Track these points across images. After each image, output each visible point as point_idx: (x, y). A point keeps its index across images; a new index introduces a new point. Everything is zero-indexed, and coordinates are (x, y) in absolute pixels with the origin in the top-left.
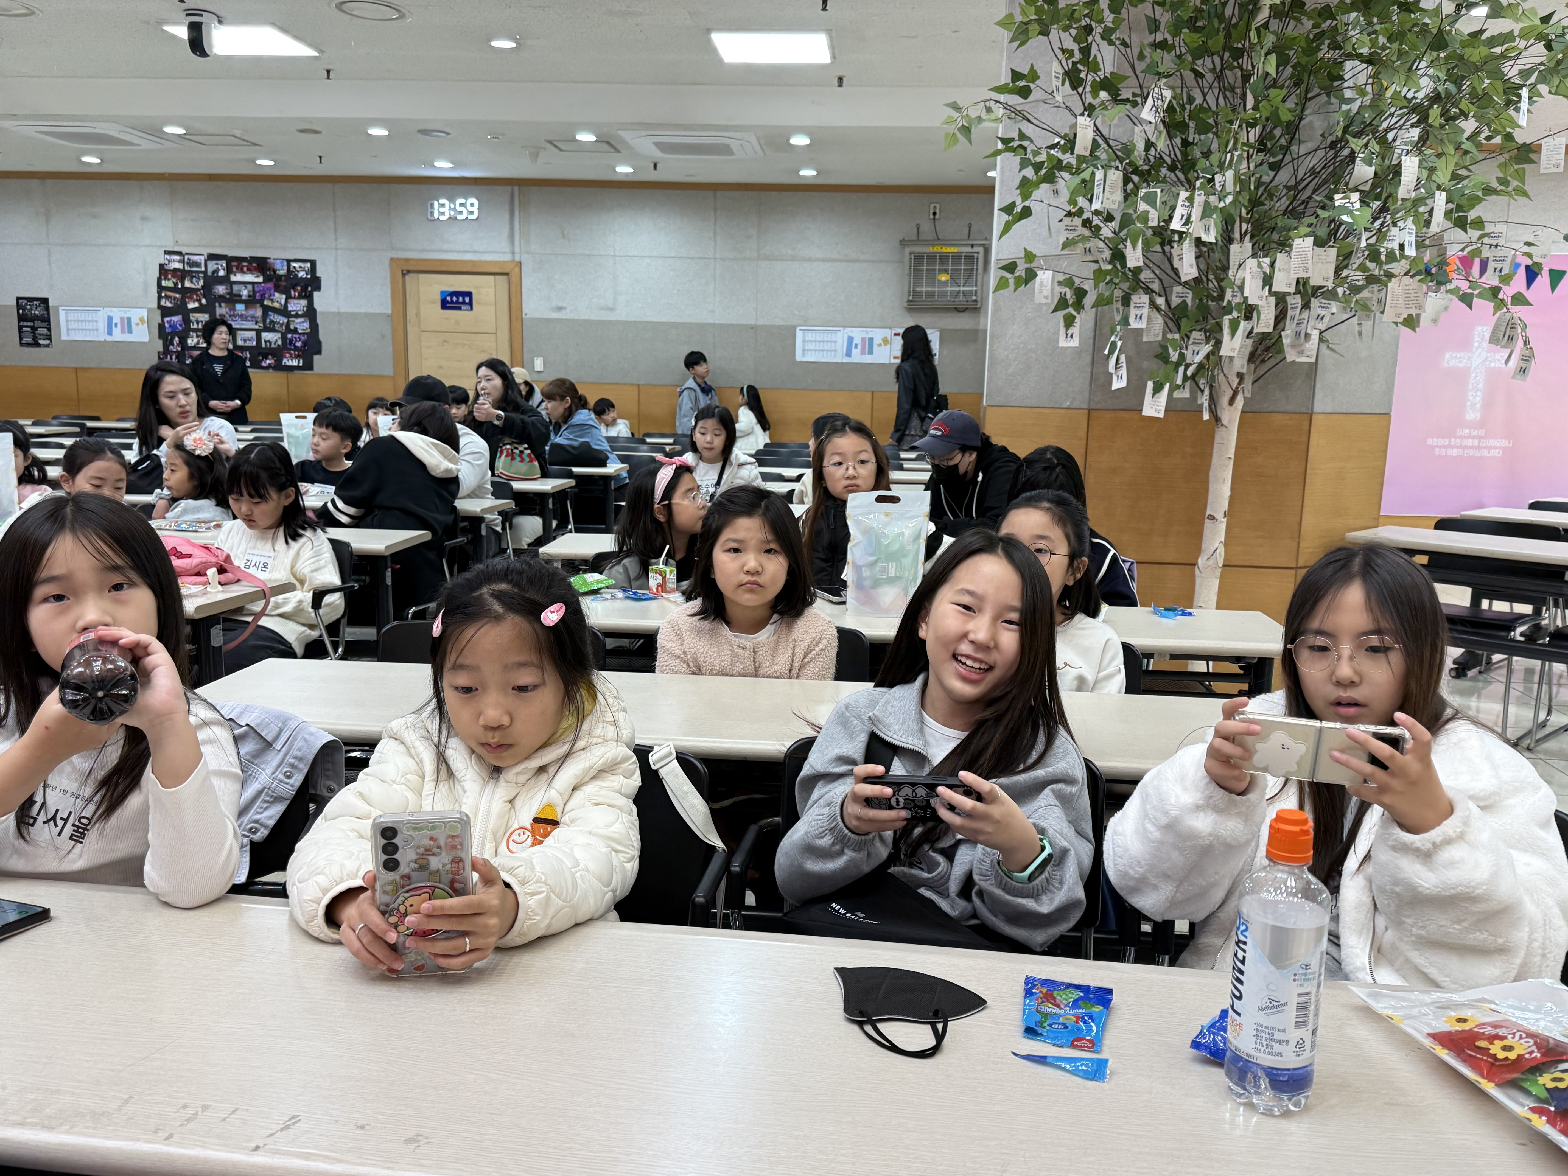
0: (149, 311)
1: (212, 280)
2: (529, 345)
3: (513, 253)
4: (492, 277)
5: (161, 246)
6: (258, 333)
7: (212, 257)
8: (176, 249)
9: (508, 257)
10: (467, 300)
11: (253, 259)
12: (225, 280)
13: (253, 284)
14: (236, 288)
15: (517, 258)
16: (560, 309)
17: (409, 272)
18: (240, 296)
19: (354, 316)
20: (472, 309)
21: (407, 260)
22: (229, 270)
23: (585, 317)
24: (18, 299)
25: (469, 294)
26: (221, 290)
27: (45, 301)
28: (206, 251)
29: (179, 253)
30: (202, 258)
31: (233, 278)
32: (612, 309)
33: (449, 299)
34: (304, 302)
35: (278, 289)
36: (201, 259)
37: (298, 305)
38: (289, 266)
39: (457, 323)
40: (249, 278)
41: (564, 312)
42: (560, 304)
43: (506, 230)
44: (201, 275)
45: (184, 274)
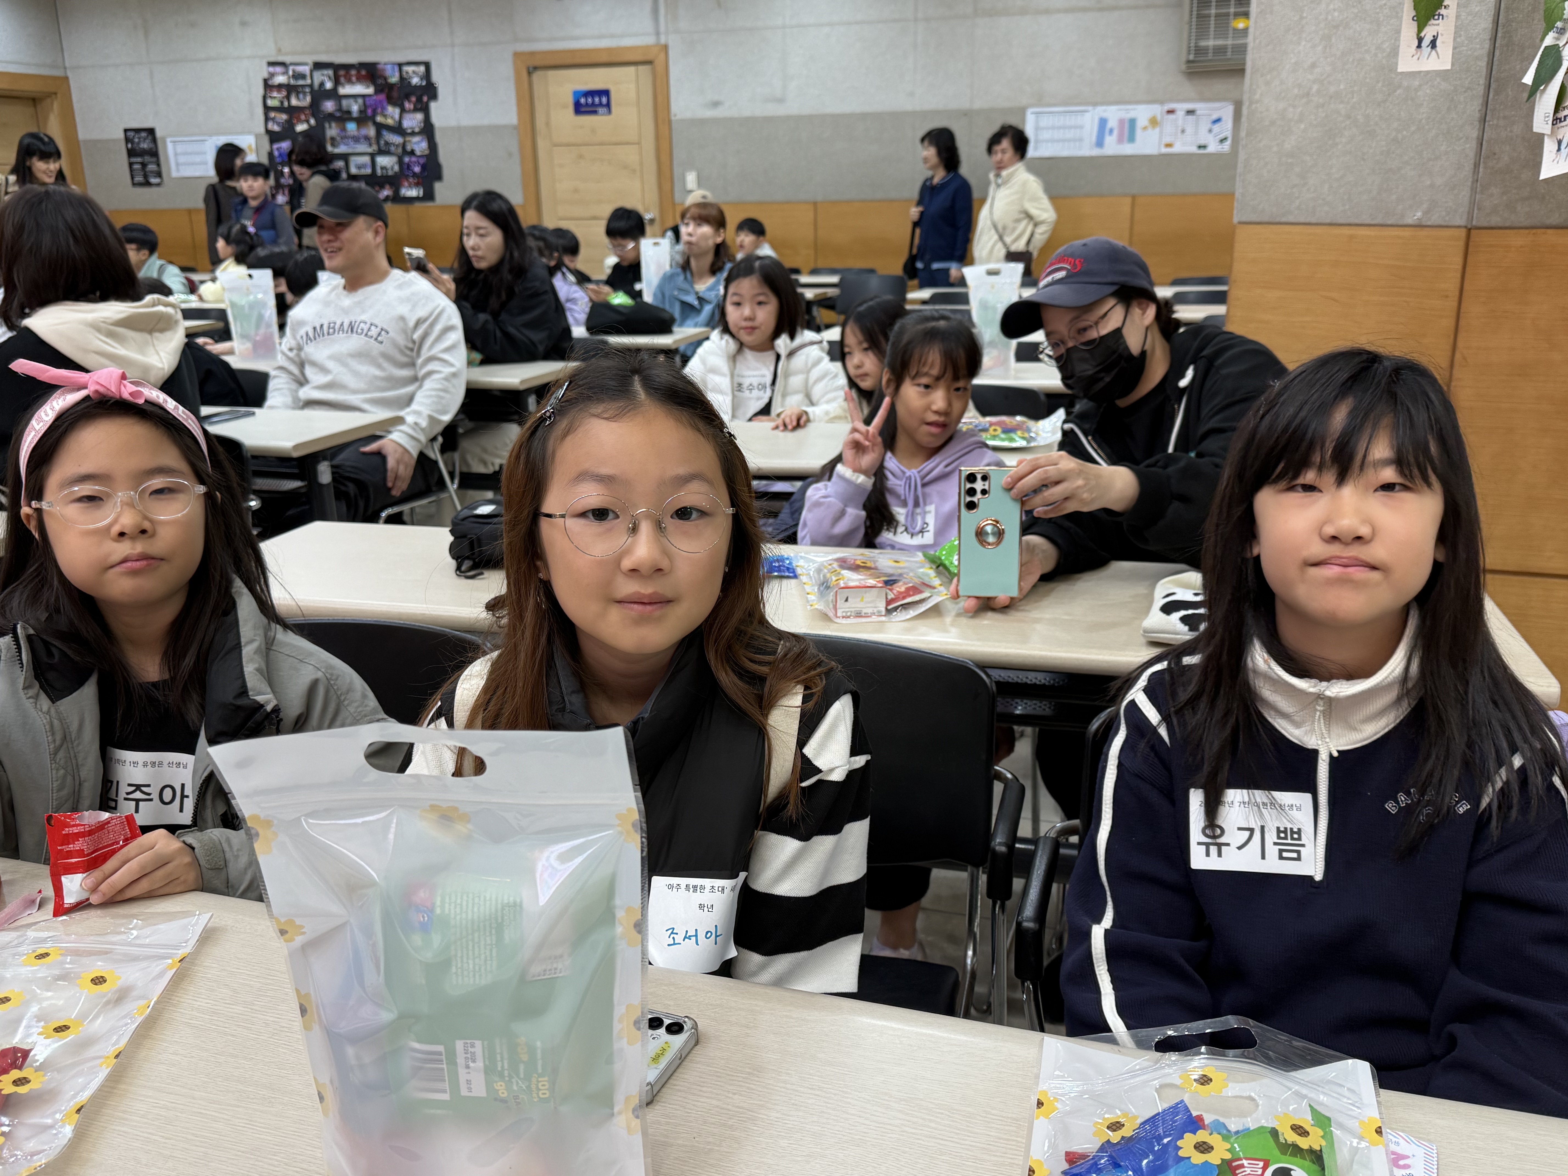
0: (257, 137)
1: (319, 95)
2: (679, 154)
3: (658, 34)
4: (633, 68)
5: (263, 57)
6: (373, 156)
7: (318, 66)
8: (280, 59)
9: (650, 40)
10: (604, 100)
11: (362, 65)
12: (333, 94)
13: (364, 96)
14: (345, 103)
15: (663, 40)
16: (716, 104)
17: (536, 68)
18: (349, 112)
19: (476, 130)
20: (610, 112)
21: (532, 54)
22: (337, 82)
23: (747, 113)
24: (126, 131)
25: (606, 93)
26: (329, 106)
27: (151, 132)
28: (310, 59)
29: (283, 64)
30: (308, 68)
31: (342, 91)
32: (781, 101)
33: (583, 101)
34: (420, 116)
35: (391, 101)
36: (306, 69)
37: (412, 121)
38: (400, 71)
39: (593, 131)
40: (359, 89)
41: (720, 108)
42: (716, 99)
44: (308, 90)
45: (290, 89)
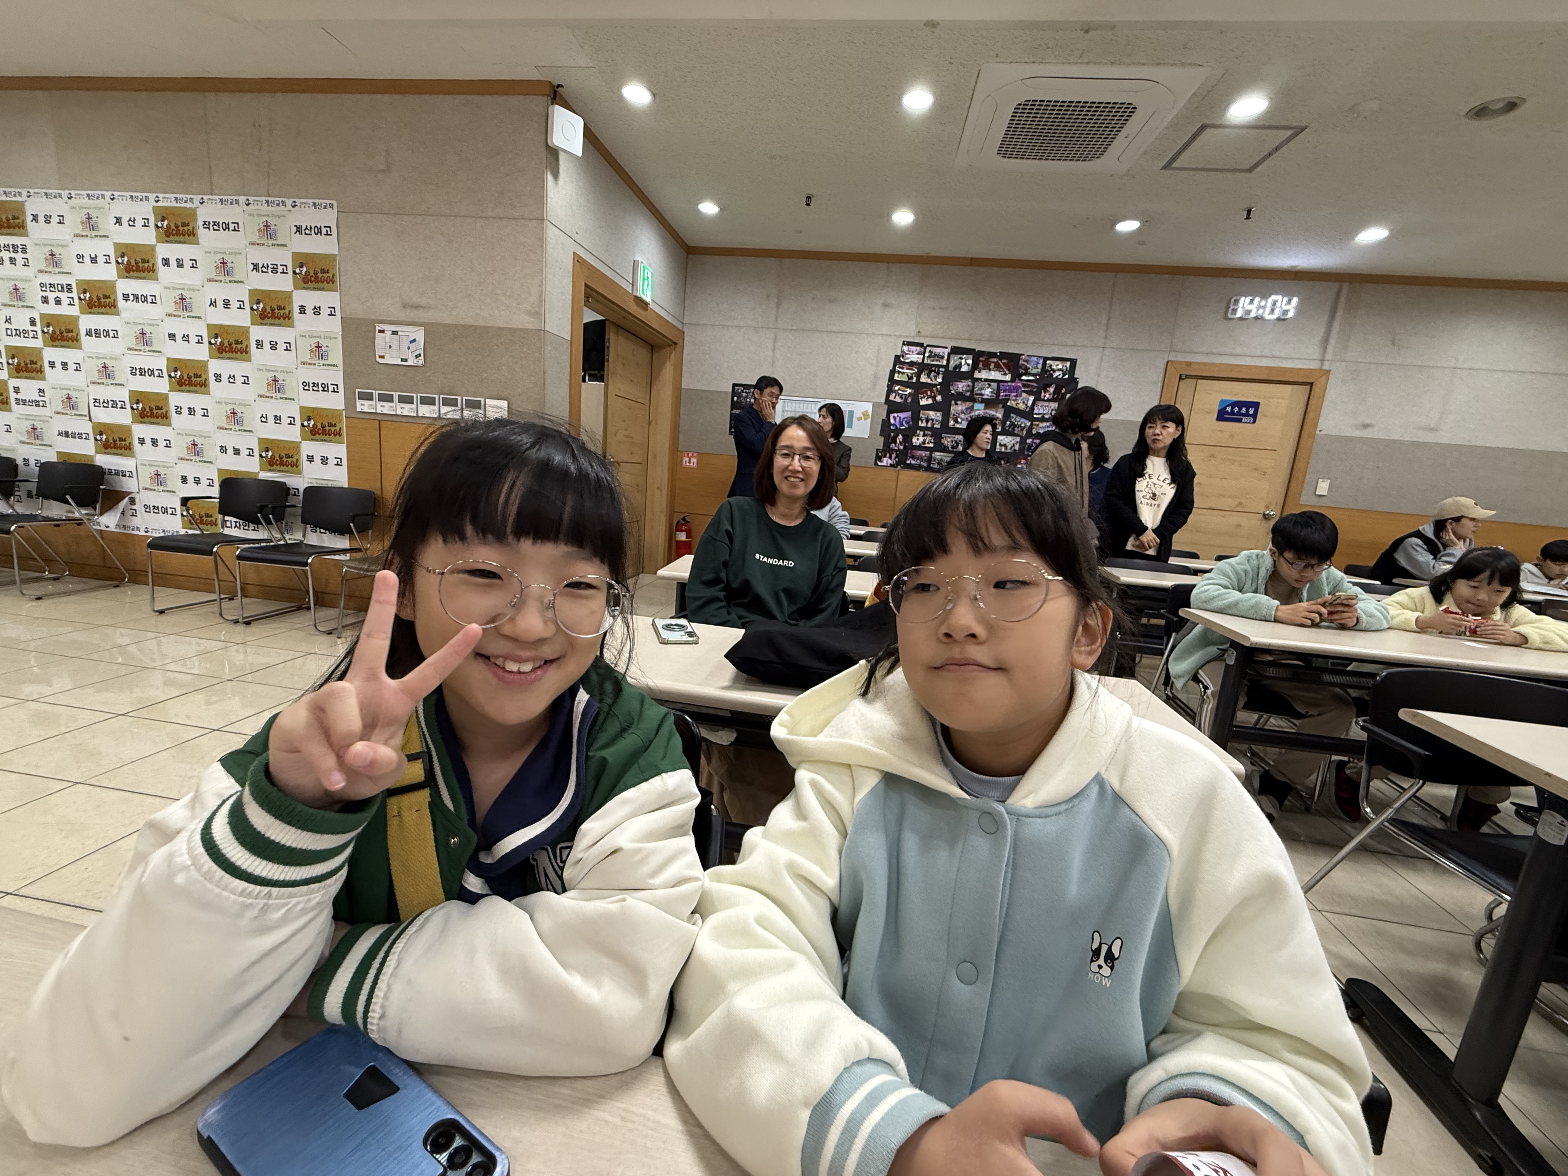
0: (875, 405)
1: (953, 375)
2: (1315, 465)
3: (1322, 360)
4: (1289, 387)
5: (900, 336)
7: (956, 351)
8: (917, 340)
9: (1314, 365)
10: (1251, 411)
11: (1003, 355)
12: (968, 377)
13: (998, 382)
14: (978, 385)
15: (1326, 367)
16: (1366, 426)
17: (1188, 377)
18: (982, 394)
20: (1254, 422)
21: (1189, 364)
22: (975, 367)
24: (734, 385)
25: (1256, 405)
26: (961, 386)
28: (950, 344)
29: (920, 345)
30: (947, 351)
31: (977, 375)
33: (1229, 409)
35: (1026, 389)
36: (944, 352)
37: (1046, 408)
38: (1044, 364)
39: (1232, 436)
40: (995, 375)
41: (1370, 430)
42: (1367, 421)
43: (1320, 333)
44: (943, 370)
45: (922, 367)
